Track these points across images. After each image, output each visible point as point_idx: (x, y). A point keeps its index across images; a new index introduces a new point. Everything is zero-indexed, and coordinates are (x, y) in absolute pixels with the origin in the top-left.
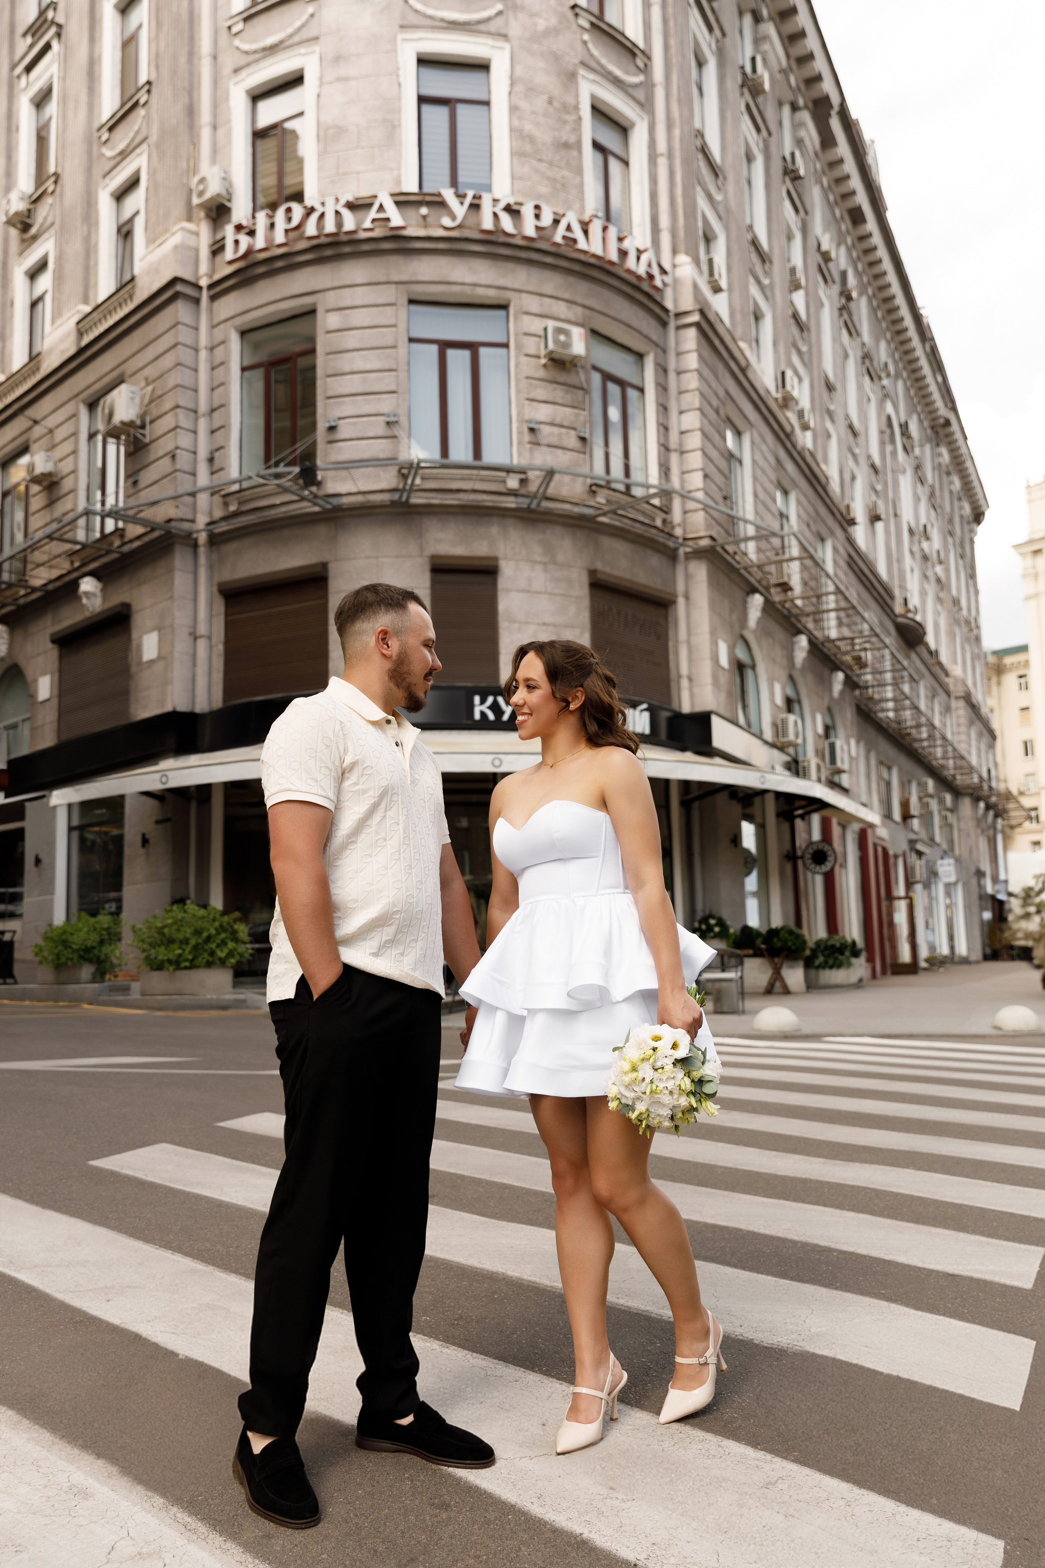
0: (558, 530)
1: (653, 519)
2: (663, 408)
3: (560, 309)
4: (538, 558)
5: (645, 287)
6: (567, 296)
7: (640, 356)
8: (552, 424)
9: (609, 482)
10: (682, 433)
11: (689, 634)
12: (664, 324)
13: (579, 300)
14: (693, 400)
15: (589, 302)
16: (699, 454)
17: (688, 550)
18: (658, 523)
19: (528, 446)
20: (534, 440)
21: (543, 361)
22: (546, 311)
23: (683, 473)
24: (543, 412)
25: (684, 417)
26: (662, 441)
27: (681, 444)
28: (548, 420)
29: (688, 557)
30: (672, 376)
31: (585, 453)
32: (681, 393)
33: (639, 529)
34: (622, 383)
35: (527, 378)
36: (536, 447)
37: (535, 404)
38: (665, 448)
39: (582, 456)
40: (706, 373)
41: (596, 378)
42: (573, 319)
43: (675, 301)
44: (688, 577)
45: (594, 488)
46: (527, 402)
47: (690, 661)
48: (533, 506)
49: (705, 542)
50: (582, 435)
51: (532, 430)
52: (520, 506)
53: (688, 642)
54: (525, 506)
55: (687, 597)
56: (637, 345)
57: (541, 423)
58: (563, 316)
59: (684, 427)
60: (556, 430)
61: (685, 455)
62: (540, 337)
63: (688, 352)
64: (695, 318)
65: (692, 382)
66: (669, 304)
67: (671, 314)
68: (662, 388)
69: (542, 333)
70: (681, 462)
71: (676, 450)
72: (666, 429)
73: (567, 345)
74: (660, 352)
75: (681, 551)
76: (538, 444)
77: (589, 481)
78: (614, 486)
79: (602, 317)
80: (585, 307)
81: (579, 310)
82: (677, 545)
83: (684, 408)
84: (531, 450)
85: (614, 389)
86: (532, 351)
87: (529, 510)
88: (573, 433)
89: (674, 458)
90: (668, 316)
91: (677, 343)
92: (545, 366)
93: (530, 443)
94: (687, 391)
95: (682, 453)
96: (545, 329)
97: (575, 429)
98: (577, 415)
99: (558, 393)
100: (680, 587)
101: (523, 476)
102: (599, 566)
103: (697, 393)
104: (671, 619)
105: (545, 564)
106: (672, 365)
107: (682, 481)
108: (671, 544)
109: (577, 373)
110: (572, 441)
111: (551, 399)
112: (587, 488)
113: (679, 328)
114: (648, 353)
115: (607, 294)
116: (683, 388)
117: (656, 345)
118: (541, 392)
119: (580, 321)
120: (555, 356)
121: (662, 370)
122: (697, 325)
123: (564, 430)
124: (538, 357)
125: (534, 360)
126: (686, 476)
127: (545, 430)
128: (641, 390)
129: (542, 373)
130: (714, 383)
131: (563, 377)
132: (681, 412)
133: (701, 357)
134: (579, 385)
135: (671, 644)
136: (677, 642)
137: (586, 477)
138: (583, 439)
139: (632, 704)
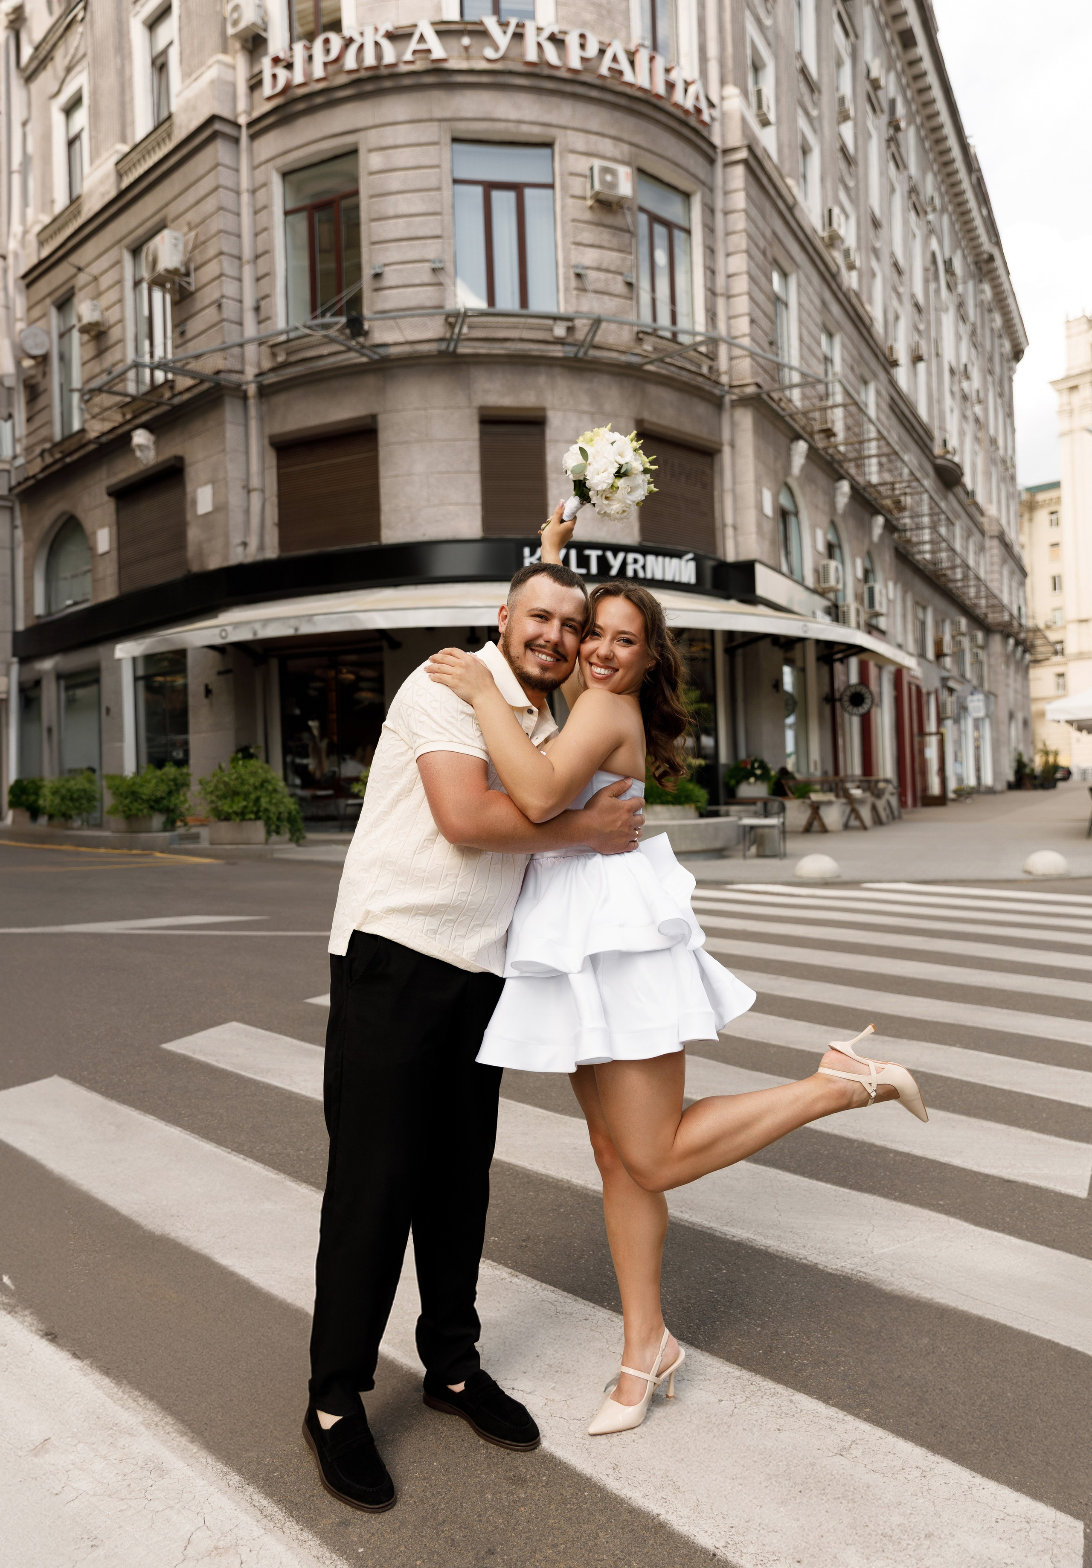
0: (605, 379)
1: (700, 366)
2: (710, 251)
3: (606, 146)
4: (586, 408)
5: (693, 121)
6: (613, 132)
7: (687, 196)
8: (599, 269)
9: (655, 330)
10: (729, 276)
11: (734, 483)
12: (712, 161)
13: (626, 136)
14: (740, 241)
15: (637, 139)
16: (745, 298)
17: (734, 397)
18: (705, 370)
19: (575, 292)
20: (580, 286)
21: (590, 202)
22: (592, 149)
23: (730, 318)
24: (590, 257)
25: (731, 259)
26: (709, 285)
27: (727, 288)
28: (594, 265)
29: (734, 404)
30: (719, 216)
31: (631, 299)
32: (727, 234)
33: (685, 376)
34: (669, 225)
35: (574, 220)
36: (582, 293)
37: (581, 248)
38: (711, 292)
39: (629, 302)
40: (754, 212)
41: (643, 219)
42: (619, 157)
43: (723, 136)
44: (733, 425)
45: (641, 335)
46: (573, 247)
47: (735, 510)
48: (581, 355)
49: (751, 390)
50: (629, 280)
51: (578, 276)
52: (567, 355)
53: (733, 491)
54: (572, 355)
55: (732, 445)
56: (684, 184)
57: (587, 268)
58: (609, 155)
59: (731, 270)
60: (602, 275)
61: (732, 300)
62: (585, 177)
63: (735, 191)
64: (743, 154)
65: (739, 222)
66: (716, 140)
67: (719, 151)
68: (709, 229)
69: (588, 173)
70: (728, 307)
71: (722, 295)
72: (713, 272)
73: (613, 185)
74: (707, 191)
75: (727, 399)
76: (584, 290)
77: (636, 329)
78: (661, 333)
79: (648, 155)
80: (631, 144)
81: (626, 148)
82: (723, 393)
83: (731, 249)
84: (578, 296)
85: (660, 231)
86: (578, 192)
87: (576, 359)
88: (619, 278)
89: (721, 302)
90: (715, 152)
91: (725, 182)
92: (591, 207)
93: (577, 289)
94: (734, 233)
95: (729, 297)
96: (592, 169)
97: (621, 274)
98: (624, 260)
99: (605, 237)
100: (726, 436)
101: (570, 324)
102: (646, 415)
103: (744, 234)
104: (716, 468)
105: (592, 414)
106: (719, 205)
107: (729, 327)
108: (717, 392)
109: (624, 214)
110: (619, 286)
111: (597, 243)
112: (634, 335)
113: (726, 165)
114: (695, 192)
115: (654, 130)
116: (730, 230)
117: (703, 184)
118: (588, 235)
119: (626, 159)
120: (601, 197)
121: (709, 210)
122: (745, 162)
123: (610, 276)
124: (584, 198)
125: (580, 202)
126: (732, 321)
127: (592, 275)
128: (688, 232)
129: (588, 216)
130: (761, 223)
131: (609, 220)
132: (728, 255)
133: (749, 197)
134: (625, 227)
135: (716, 493)
136: (722, 491)
137: (632, 325)
138: (630, 285)
139: (679, 555)
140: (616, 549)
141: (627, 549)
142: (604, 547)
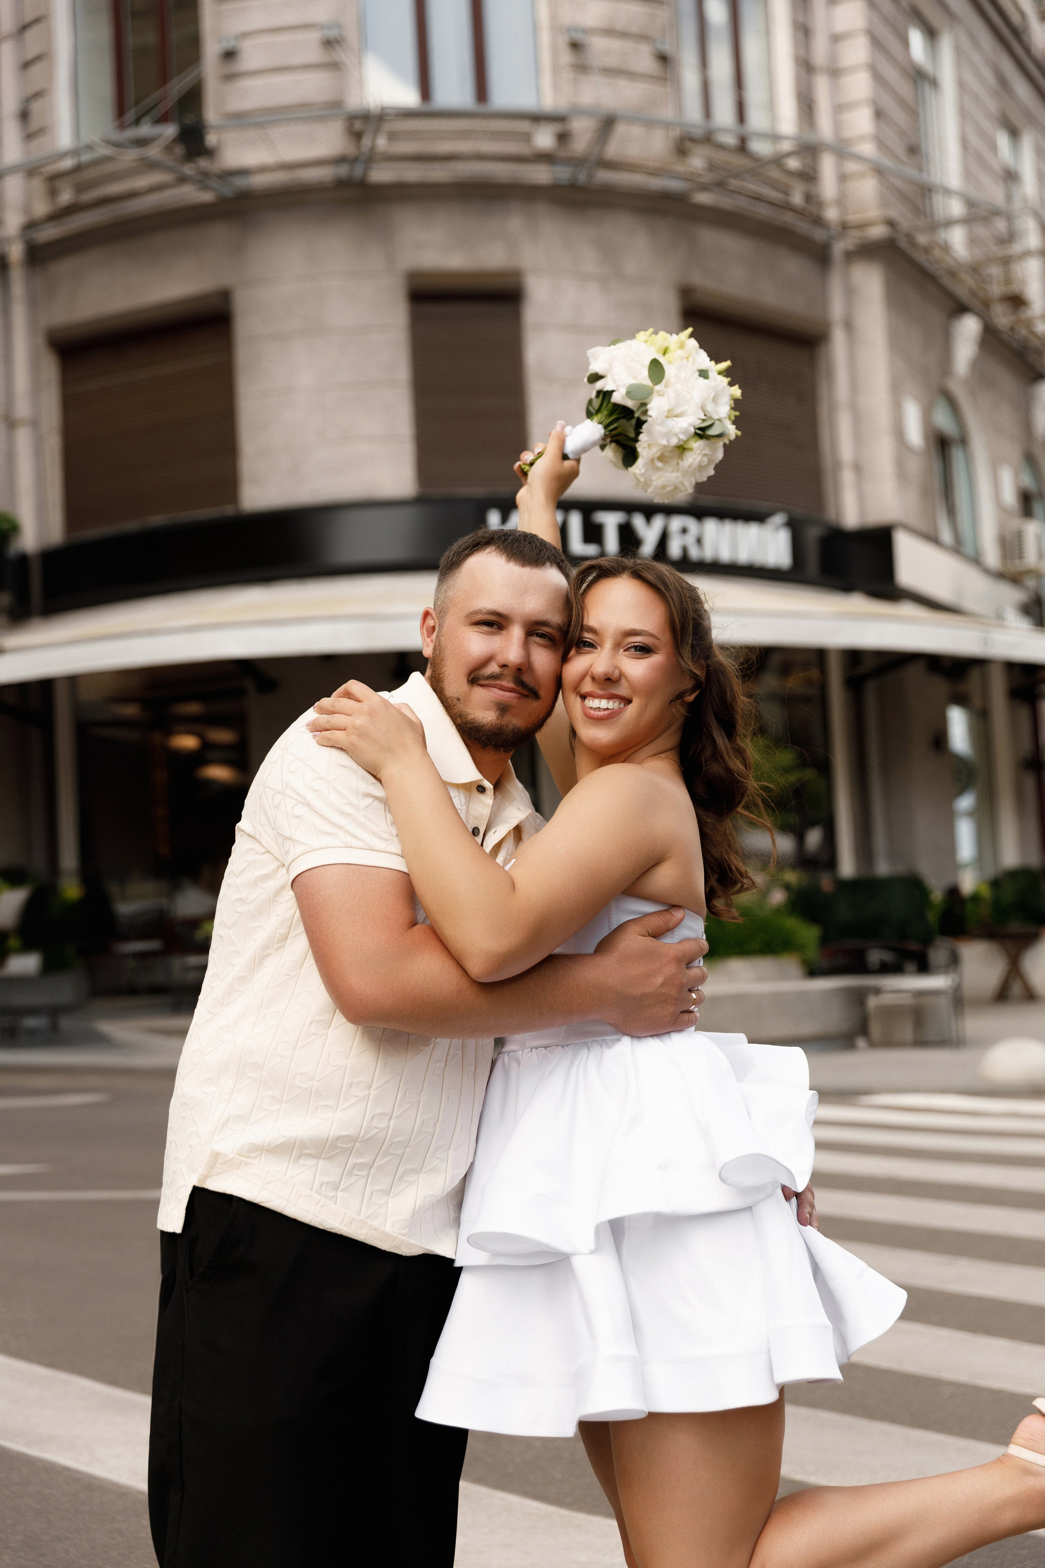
0: (625, 219)
1: (788, 194)
4: (591, 269)
8: (609, 32)
9: (710, 133)
10: (836, 38)
11: (855, 392)
16: (866, 75)
17: (850, 245)
18: (797, 199)
19: (570, 73)
20: (578, 63)
23: (839, 109)
24: (593, 13)
25: (839, 10)
26: (801, 53)
27: (833, 57)
28: (603, 26)
29: (851, 256)
31: (666, 82)
33: (763, 211)
36: (583, 74)
38: (806, 66)
39: (663, 87)
44: (850, 292)
45: (685, 143)
47: (858, 438)
48: (582, 179)
49: (878, 232)
50: (663, 49)
51: (575, 46)
52: (557, 180)
53: (853, 406)
54: (566, 180)
55: (848, 328)
57: (590, 32)
59: (839, 29)
60: (618, 43)
61: (842, 78)
70: (835, 90)
71: (825, 70)
72: (809, 32)
75: (839, 248)
76: (586, 69)
77: (676, 133)
78: (720, 138)
82: (830, 238)
84: (575, 80)
87: (574, 186)
88: (646, 47)
89: (823, 83)
93: (574, 68)
95: (836, 73)
97: (649, 40)
98: (652, 16)
100: (837, 309)
101: (561, 127)
102: (698, 280)
104: (821, 366)
105: (604, 279)
107: (837, 125)
108: (819, 235)
110: (644, 61)
112: (673, 144)
123: (631, 43)
126: (844, 114)
127: (599, 43)
135: (823, 411)
136: (833, 407)
137: (667, 125)
138: (663, 59)
139: (760, 517)
140: (649, 511)
141: (669, 510)
142: (628, 507)
